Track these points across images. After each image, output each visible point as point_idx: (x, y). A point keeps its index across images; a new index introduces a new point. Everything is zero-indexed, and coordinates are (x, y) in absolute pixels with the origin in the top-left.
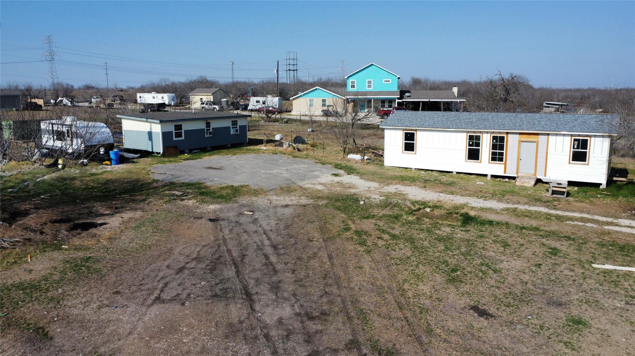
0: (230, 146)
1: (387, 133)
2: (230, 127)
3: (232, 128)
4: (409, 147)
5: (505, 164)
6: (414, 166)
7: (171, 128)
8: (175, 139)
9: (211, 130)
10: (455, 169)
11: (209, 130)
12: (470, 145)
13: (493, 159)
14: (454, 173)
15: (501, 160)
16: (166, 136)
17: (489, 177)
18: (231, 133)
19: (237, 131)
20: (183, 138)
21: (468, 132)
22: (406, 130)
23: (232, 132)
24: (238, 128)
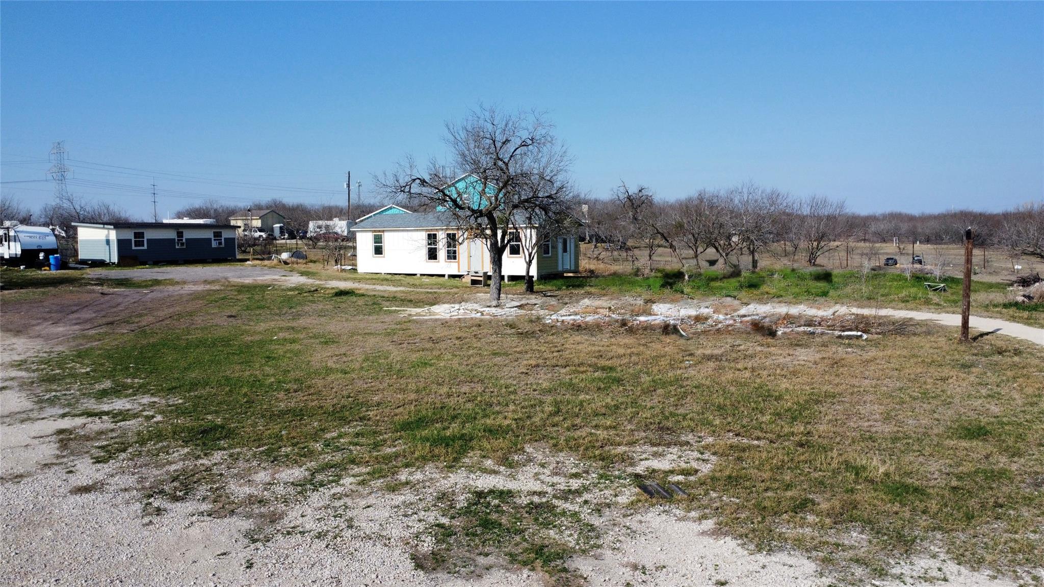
0: (211, 260)
1: (359, 235)
2: (211, 239)
3: (215, 240)
4: (378, 251)
5: (458, 262)
6: (383, 272)
7: (129, 235)
8: (134, 248)
9: (184, 241)
10: (418, 271)
11: (182, 240)
12: (429, 244)
13: (449, 257)
14: (418, 275)
15: (455, 258)
16: (122, 243)
17: (446, 277)
18: (213, 246)
19: (220, 243)
20: (145, 247)
21: (427, 230)
22: (375, 231)
23: (214, 244)
24: (223, 241)
